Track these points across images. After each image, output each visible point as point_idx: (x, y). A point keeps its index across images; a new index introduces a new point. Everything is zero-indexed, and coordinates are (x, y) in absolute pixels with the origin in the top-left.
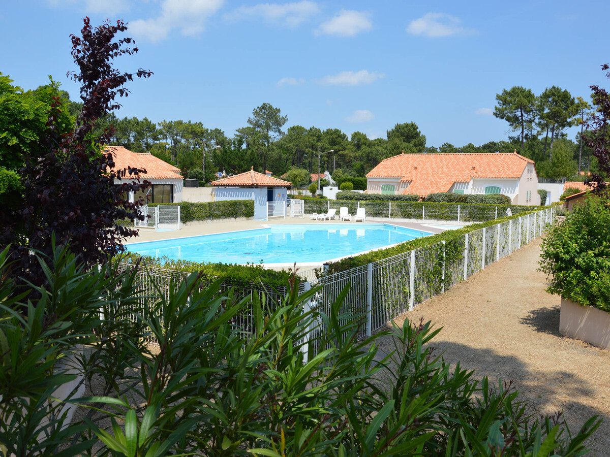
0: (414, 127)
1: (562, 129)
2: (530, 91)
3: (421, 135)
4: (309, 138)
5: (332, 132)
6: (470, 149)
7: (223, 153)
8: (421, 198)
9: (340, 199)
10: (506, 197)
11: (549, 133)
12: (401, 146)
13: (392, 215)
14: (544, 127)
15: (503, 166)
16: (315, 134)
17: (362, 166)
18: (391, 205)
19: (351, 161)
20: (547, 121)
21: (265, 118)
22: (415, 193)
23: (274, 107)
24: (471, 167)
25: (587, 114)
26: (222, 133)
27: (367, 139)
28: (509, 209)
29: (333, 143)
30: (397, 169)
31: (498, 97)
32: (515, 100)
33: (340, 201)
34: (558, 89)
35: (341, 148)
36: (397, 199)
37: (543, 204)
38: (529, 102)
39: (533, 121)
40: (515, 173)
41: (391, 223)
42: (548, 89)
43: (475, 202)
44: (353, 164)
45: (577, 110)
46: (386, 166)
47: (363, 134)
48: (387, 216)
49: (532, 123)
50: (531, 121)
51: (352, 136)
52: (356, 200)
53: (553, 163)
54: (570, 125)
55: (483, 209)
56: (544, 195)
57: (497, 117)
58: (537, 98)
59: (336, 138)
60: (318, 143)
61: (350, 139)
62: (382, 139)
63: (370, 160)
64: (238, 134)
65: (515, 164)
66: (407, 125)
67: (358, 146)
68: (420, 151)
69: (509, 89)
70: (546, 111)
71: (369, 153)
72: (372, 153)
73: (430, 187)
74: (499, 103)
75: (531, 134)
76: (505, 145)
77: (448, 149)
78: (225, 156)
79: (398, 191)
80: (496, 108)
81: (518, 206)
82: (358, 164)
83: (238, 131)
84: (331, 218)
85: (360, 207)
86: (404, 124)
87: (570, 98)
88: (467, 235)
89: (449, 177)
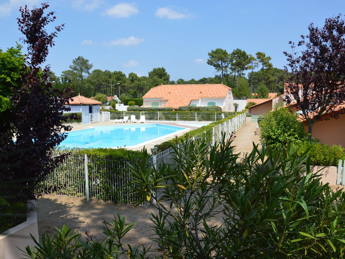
0: (163, 70)
1: (242, 71)
2: (225, 51)
3: (167, 75)
4: (105, 76)
5: (117, 73)
6: (192, 82)
7: (56, 85)
8: (174, 109)
9: (130, 110)
10: (220, 108)
11: (236, 73)
12: (157, 81)
13: (160, 119)
14: (233, 70)
15: (216, 91)
16: (108, 74)
17: (135, 92)
18: (159, 114)
19: (128, 89)
20: (235, 67)
21: (80, 65)
22: (170, 106)
23: (85, 59)
24: (199, 92)
25: (255, 63)
26: (54, 74)
27: (137, 77)
28: (223, 114)
29: (118, 79)
30: (159, 94)
31: (209, 54)
32: (218, 56)
33: (131, 112)
34: (240, 50)
35: (123, 82)
36: (162, 110)
37: (236, 111)
38: (225, 56)
39: (228, 67)
40: (223, 95)
41: (159, 123)
42: (235, 50)
43: (204, 111)
44: (129, 91)
45: (250, 61)
46: (153, 92)
47: (135, 74)
48: (157, 119)
49: (227, 68)
50: (226, 67)
51: (129, 75)
52: (139, 111)
53: (239, 89)
54: (246, 69)
55: (209, 114)
56: (236, 106)
57: (208, 64)
58: (229, 54)
59: (120, 76)
60: (110, 79)
61: (127, 77)
62: (146, 77)
63: (140, 88)
64: (63, 74)
65: (222, 90)
66: (160, 69)
67: (132, 81)
68: (167, 83)
69: (214, 50)
70: (234, 62)
71: (139, 85)
72: (140, 84)
73: (179, 103)
74: (210, 57)
75: (227, 74)
76: (211, 79)
77: (181, 82)
78: (57, 88)
79: (161, 105)
80: (208, 60)
81: (227, 112)
82: (132, 91)
83: (63, 72)
84: (126, 121)
85: (142, 115)
86: (158, 68)
87: (246, 55)
88: (214, 128)
89: (188, 97)
